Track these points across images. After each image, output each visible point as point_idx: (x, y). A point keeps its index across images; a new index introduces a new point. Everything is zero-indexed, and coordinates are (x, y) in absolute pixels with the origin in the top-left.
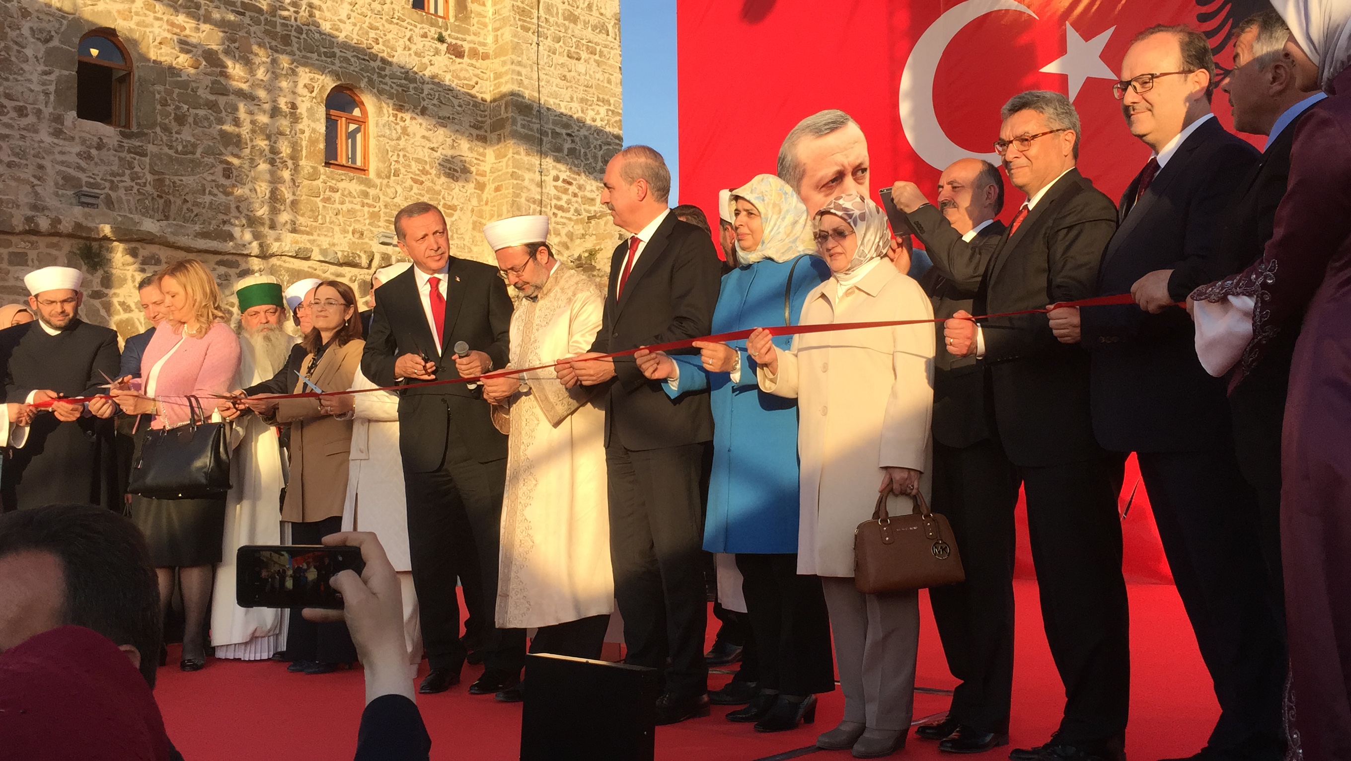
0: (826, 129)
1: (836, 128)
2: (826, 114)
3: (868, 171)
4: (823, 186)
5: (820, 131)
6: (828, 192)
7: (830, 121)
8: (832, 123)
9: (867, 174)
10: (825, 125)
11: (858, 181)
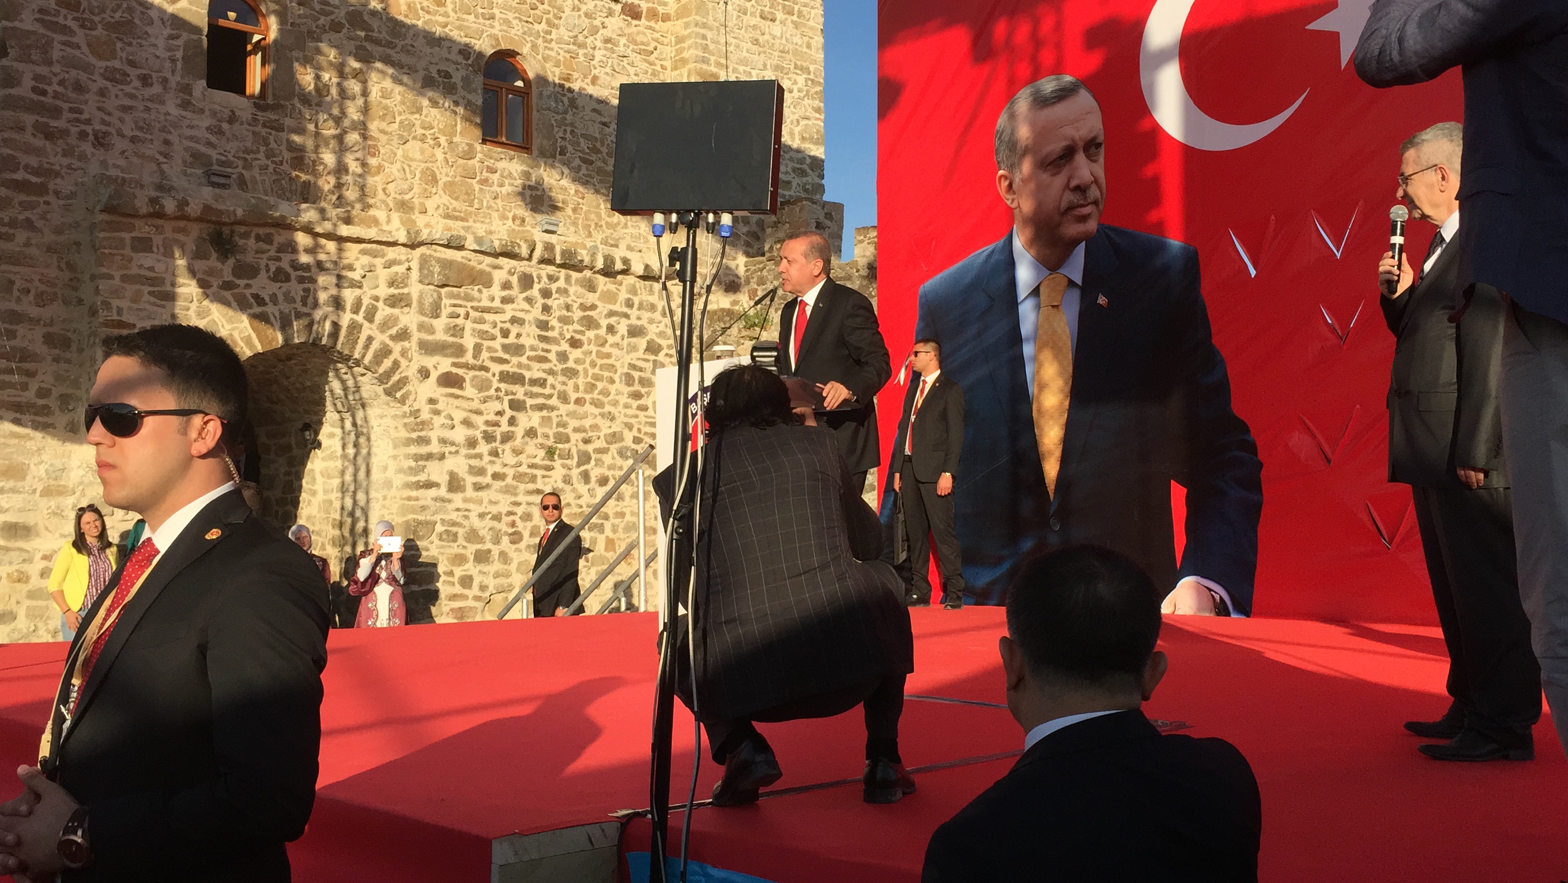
0: (1053, 97)
1: (1068, 97)
2: (1053, 80)
3: (1103, 147)
4: (1051, 162)
5: (1047, 100)
6: (1055, 171)
7: (1057, 87)
8: (1061, 90)
10: (1052, 92)
11: (1091, 158)
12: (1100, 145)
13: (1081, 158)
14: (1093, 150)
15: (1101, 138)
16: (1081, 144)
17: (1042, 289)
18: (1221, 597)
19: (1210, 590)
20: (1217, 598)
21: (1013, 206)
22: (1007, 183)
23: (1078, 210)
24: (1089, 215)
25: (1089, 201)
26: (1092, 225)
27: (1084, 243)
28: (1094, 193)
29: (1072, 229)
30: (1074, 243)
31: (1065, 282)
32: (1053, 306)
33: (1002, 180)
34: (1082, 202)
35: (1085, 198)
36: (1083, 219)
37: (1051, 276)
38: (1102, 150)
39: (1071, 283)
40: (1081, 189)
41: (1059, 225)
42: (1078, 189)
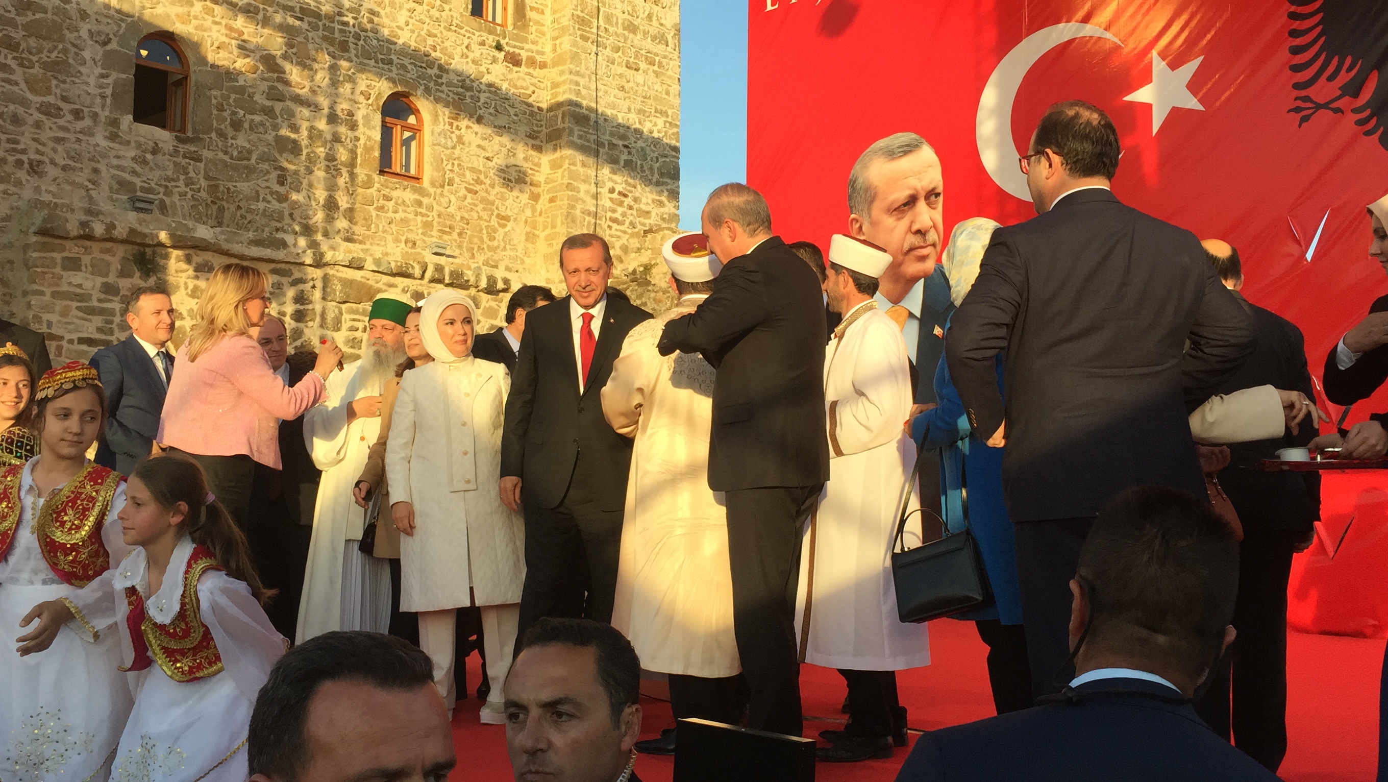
0: (899, 152)
1: (910, 151)
2: (900, 137)
3: (942, 196)
4: (895, 210)
5: (894, 154)
6: (900, 216)
7: (903, 144)
8: (907, 146)
9: (941, 199)
10: (899, 147)
11: (931, 205)
24: (928, 255)
26: (929, 265)
28: (932, 236)
41: (901, 264)
42: (918, 232)
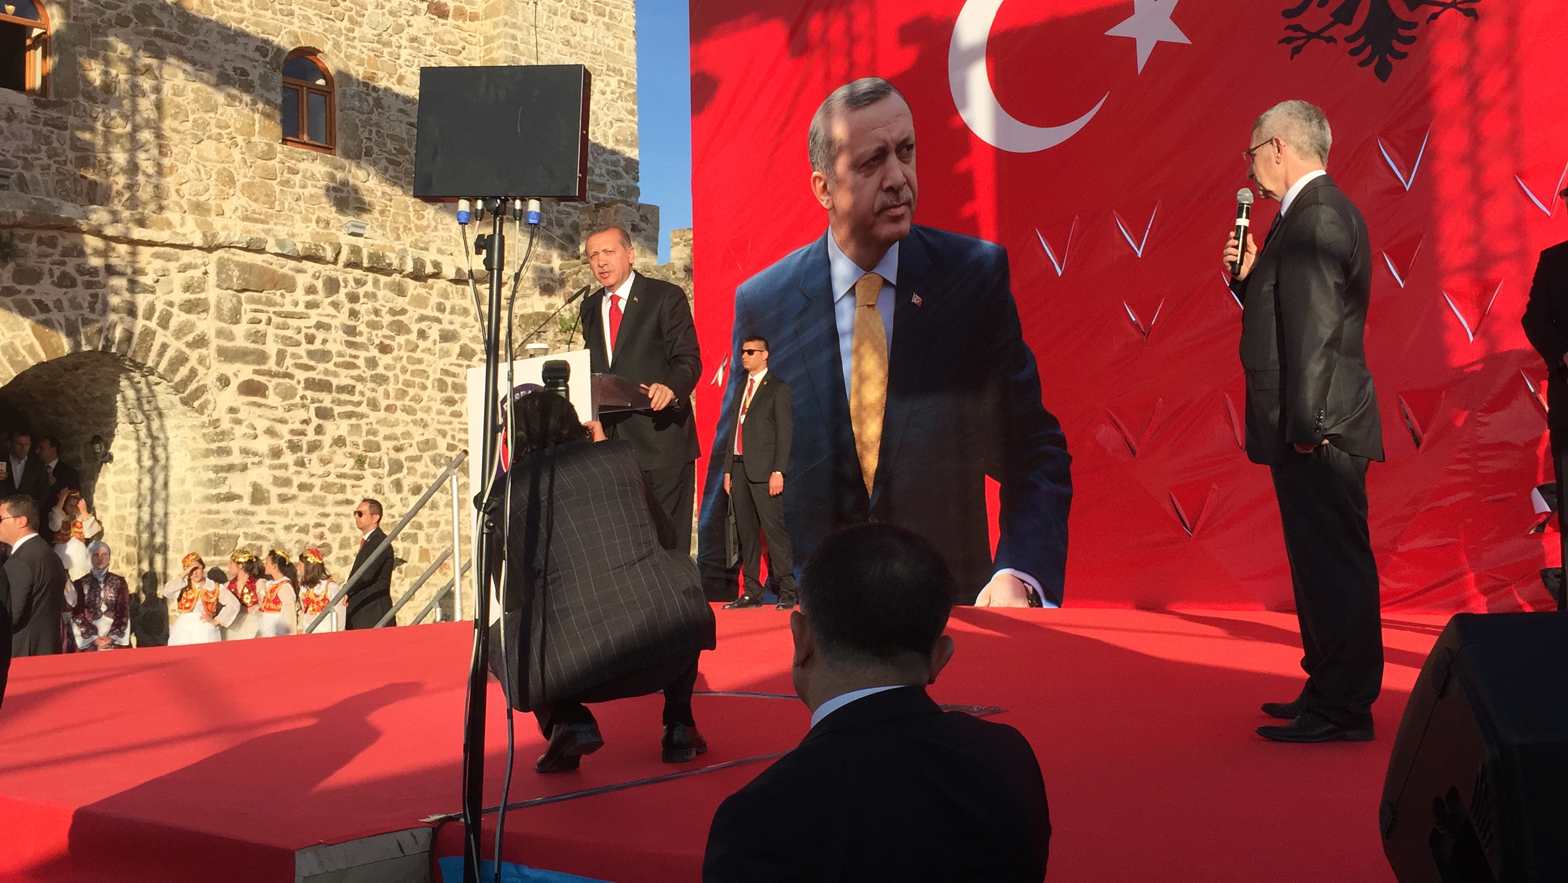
1: (877, 100)
2: (865, 83)
3: (915, 148)
5: (859, 102)
6: (869, 172)
7: (869, 90)
8: (873, 92)
10: (863, 95)
11: (903, 159)
12: (910, 147)
13: (893, 160)
14: (905, 150)
15: (913, 140)
16: (893, 146)
17: (857, 289)
18: (1034, 589)
19: (1023, 582)
20: (1031, 589)
21: (827, 207)
22: (822, 184)
23: (892, 210)
24: (902, 215)
25: (902, 202)
26: (905, 226)
27: (898, 243)
28: (907, 194)
29: (886, 230)
30: (888, 243)
31: (880, 282)
32: (869, 306)
33: (817, 181)
34: (895, 203)
35: (898, 199)
36: (897, 219)
37: (866, 276)
38: (914, 152)
39: (886, 283)
40: (893, 190)
41: (872, 226)
42: (891, 190)
